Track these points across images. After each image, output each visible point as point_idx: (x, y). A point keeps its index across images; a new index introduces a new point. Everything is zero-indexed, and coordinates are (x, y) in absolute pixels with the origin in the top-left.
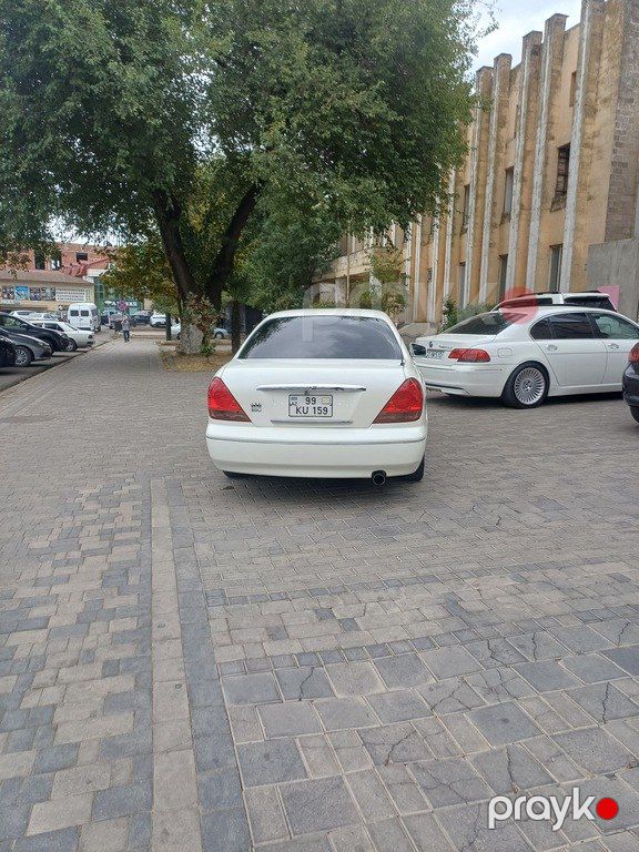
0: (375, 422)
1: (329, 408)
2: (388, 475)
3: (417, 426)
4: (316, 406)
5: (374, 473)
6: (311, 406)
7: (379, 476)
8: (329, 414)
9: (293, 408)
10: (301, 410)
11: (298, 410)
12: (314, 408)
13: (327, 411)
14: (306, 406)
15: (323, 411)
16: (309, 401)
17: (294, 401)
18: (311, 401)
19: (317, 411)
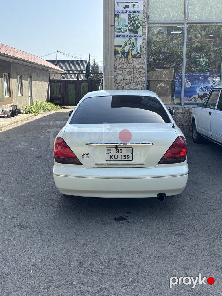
0: (158, 164)
1: (131, 155)
2: (167, 195)
3: (183, 165)
4: (123, 154)
5: (158, 195)
6: (119, 155)
7: (161, 196)
8: (131, 159)
9: (108, 156)
10: (113, 157)
11: (111, 157)
12: (122, 156)
13: (129, 157)
14: (116, 154)
15: (127, 157)
16: (118, 151)
17: (109, 152)
18: (119, 151)
19: (123, 157)
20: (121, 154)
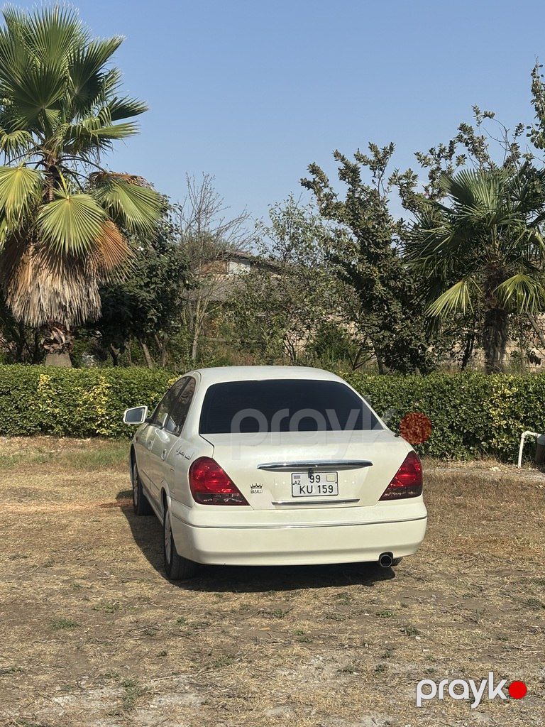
0: (381, 499)
1: (335, 486)
2: (395, 556)
4: (321, 484)
5: (382, 556)
6: (315, 484)
7: (386, 558)
8: (335, 492)
9: (296, 488)
10: (305, 489)
11: (301, 489)
12: (319, 486)
13: (332, 489)
14: (310, 485)
15: (328, 490)
16: (313, 479)
17: (297, 480)
18: (315, 479)
19: (322, 490)
20: (318, 484)
